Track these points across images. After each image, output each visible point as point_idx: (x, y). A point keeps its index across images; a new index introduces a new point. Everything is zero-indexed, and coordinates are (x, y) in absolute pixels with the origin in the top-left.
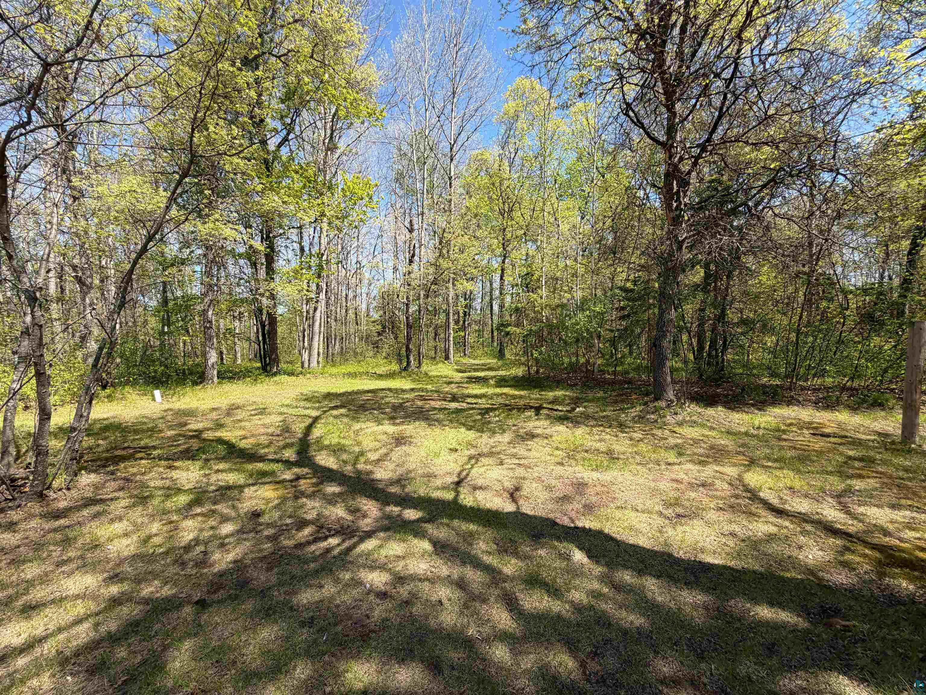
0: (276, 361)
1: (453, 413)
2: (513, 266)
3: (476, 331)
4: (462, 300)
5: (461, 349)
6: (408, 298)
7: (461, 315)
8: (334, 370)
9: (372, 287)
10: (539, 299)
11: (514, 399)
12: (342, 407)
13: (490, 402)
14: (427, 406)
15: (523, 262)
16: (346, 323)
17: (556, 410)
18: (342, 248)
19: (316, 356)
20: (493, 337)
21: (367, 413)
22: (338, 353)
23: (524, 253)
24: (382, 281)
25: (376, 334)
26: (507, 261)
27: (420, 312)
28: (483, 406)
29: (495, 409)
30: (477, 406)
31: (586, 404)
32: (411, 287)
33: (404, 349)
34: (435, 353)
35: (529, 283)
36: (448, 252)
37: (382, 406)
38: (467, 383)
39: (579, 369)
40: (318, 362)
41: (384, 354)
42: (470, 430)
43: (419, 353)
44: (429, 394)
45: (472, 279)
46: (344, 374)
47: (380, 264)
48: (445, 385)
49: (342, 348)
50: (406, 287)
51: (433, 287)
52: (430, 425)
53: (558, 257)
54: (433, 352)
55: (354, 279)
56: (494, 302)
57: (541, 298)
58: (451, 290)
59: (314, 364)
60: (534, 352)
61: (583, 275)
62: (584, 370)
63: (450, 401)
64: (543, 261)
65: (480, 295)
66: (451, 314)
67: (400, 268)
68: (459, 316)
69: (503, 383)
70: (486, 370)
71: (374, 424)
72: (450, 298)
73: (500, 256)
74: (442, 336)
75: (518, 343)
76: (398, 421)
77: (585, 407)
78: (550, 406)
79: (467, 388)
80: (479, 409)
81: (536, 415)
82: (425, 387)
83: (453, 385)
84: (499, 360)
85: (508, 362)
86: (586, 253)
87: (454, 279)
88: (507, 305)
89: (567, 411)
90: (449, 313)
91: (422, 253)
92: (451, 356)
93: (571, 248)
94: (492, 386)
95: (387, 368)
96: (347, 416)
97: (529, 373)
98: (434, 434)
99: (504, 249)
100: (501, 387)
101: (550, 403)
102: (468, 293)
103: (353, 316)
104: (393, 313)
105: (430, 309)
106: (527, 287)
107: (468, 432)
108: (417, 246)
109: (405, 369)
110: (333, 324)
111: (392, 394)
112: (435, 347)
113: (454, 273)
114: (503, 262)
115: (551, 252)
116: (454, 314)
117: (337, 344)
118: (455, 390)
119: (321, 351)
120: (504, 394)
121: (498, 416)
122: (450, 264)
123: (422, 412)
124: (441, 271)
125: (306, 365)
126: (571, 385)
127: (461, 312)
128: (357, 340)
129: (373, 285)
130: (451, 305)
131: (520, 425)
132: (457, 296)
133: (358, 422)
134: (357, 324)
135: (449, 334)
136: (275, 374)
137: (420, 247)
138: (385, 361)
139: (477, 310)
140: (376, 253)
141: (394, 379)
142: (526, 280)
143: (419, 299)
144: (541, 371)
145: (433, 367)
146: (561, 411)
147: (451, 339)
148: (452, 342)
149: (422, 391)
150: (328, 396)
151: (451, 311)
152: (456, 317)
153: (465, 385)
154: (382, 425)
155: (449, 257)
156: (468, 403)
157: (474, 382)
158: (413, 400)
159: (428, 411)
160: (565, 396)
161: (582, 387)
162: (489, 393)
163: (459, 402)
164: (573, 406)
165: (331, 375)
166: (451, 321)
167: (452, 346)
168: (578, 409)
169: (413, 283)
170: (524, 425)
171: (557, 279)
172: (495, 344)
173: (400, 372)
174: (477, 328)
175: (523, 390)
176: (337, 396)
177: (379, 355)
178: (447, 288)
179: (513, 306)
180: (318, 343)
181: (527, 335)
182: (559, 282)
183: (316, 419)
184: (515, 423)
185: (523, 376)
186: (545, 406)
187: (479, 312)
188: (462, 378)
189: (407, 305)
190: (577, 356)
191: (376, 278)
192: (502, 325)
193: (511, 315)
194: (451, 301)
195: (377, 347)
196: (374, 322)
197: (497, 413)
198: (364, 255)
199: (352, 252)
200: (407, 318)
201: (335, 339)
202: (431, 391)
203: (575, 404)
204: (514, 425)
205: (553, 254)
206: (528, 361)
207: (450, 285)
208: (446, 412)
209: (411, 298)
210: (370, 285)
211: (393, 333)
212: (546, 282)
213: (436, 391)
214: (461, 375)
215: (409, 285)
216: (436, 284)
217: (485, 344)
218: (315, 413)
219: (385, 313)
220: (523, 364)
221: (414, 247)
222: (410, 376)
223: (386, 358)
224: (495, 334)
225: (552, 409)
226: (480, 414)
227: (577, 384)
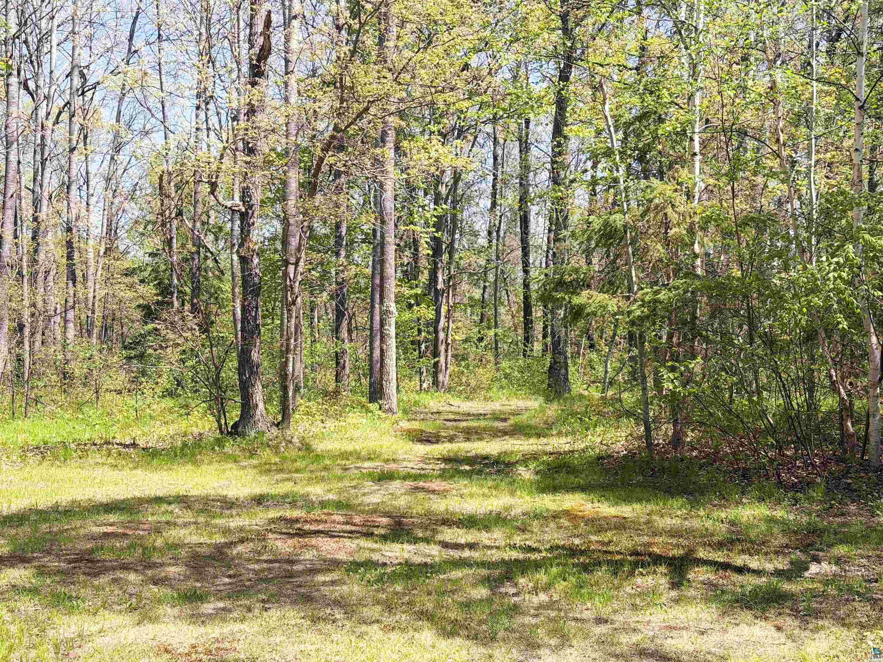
1: (394, 577)
2: (597, 88)
3: (473, 303)
4: (427, 200)
5: (426, 363)
6: (245, 194)
7: (425, 250)
9: (123, 157)
10: (680, 199)
11: (600, 530)
12: (15, 559)
13: (518, 539)
14: (308, 555)
15: (630, 77)
16: (34, 276)
17: (740, 570)
18: (22, 24)
20: (528, 324)
21: (103, 580)
23: (633, 46)
24: (158, 138)
25: (138, 315)
26: (574, 74)
27: (285, 242)
28: (495, 556)
29: (537, 565)
30: (476, 555)
31: (841, 550)
32: (258, 159)
33: (233, 363)
34: (338, 378)
35: (648, 148)
36: (381, 40)
37: (156, 558)
38: (443, 475)
39: (818, 430)
41: (165, 382)
42: (451, 634)
43: (283, 376)
44: (317, 514)
45: (461, 133)
46: (25, 450)
47: (153, 80)
48: (369, 485)
49: (19, 359)
50: (241, 157)
51: (330, 159)
52: (315, 620)
53: (745, 58)
54: (330, 376)
55: (63, 128)
56: (534, 209)
57: (689, 196)
58: (390, 167)
60: (663, 371)
61: (829, 119)
62: (836, 433)
63: (384, 538)
64: (694, 75)
65: (487, 186)
66: (391, 250)
67: (219, 92)
68: (416, 256)
69: (560, 478)
70: (505, 433)
71: (127, 619)
72: (389, 195)
73: (554, 55)
74: (362, 319)
75: (612, 343)
76: (208, 608)
77: (838, 561)
78: (719, 557)
79: (443, 494)
80: (483, 564)
81: (675, 585)
82: (300, 489)
83: (397, 483)
84: (548, 400)
85: (579, 407)
86: (841, 45)
87: (399, 131)
88: (575, 218)
89: (778, 573)
90: (382, 245)
91: (294, 45)
92: (391, 388)
93: (791, 29)
94: (524, 485)
95: (172, 429)
96: (34, 591)
97: (650, 445)
98: (329, 648)
99: (566, 31)
100: (554, 489)
101: (720, 545)
102: (448, 178)
103: (60, 252)
104: (199, 244)
105: (322, 230)
106: (641, 159)
107: (444, 644)
108: (277, 19)
109: (236, 431)
111: (188, 516)
112: (338, 357)
113: (401, 114)
114: (564, 76)
115: (724, 42)
116: (399, 249)
118: (402, 502)
120: (567, 513)
121: (547, 588)
122: (388, 85)
123: (291, 575)
124: (357, 107)
126: (793, 487)
127: (424, 240)
128: (71, 333)
129: (127, 150)
130: (391, 217)
131: (619, 618)
132: (411, 188)
133: (70, 611)
134: (72, 277)
135: (385, 313)
137: (287, 24)
138: (169, 402)
139: (476, 234)
140: (138, 43)
141: (196, 463)
142: (639, 135)
143: (284, 198)
144: (690, 436)
145: (331, 424)
146: (758, 573)
147: (392, 330)
148: (392, 343)
149: (293, 504)
151: (391, 239)
152: (407, 257)
153: (436, 485)
154: (155, 620)
155: (382, 59)
156: (445, 545)
157: (468, 475)
158: (261, 537)
159: (313, 571)
160: (771, 520)
161: (828, 491)
162: (517, 511)
163: (416, 540)
164: (798, 555)
166: (390, 270)
167: (392, 353)
168: (814, 568)
169: (263, 147)
170: (632, 618)
171: (743, 133)
172: (538, 347)
173: (219, 442)
174: (477, 294)
175: (628, 500)
177: (147, 385)
178: (377, 162)
179: (597, 223)
181: (641, 319)
182: (750, 144)
184: (605, 611)
185: (631, 456)
186: (701, 554)
187: (483, 241)
188: (425, 459)
189: (244, 216)
190: (811, 390)
191: (137, 126)
192: (560, 284)
193: (588, 253)
194: (389, 205)
195: (141, 357)
196: (129, 273)
197: (542, 577)
198: (98, 47)
199: (56, 38)
200: (243, 260)
202: (323, 504)
203: (806, 548)
204: (600, 621)
205: (730, 50)
206: (646, 403)
207: (389, 153)
208: (372, 575)
209: (257, 196)
210: (118, 149)
211: (195, 309)
212: (704, 144)
213: (339, 505)
214: (422, 449)
215: (251, 151)
216: (341, 148)
217: (504, 347)
219: (169, 242)
220: (629, 414)
221: (268, 23)
222: (252, 454)
223: (169, 394)
224: (538, 312)
225: (726, 566)
226: (486, 580)
227: (810, 484)
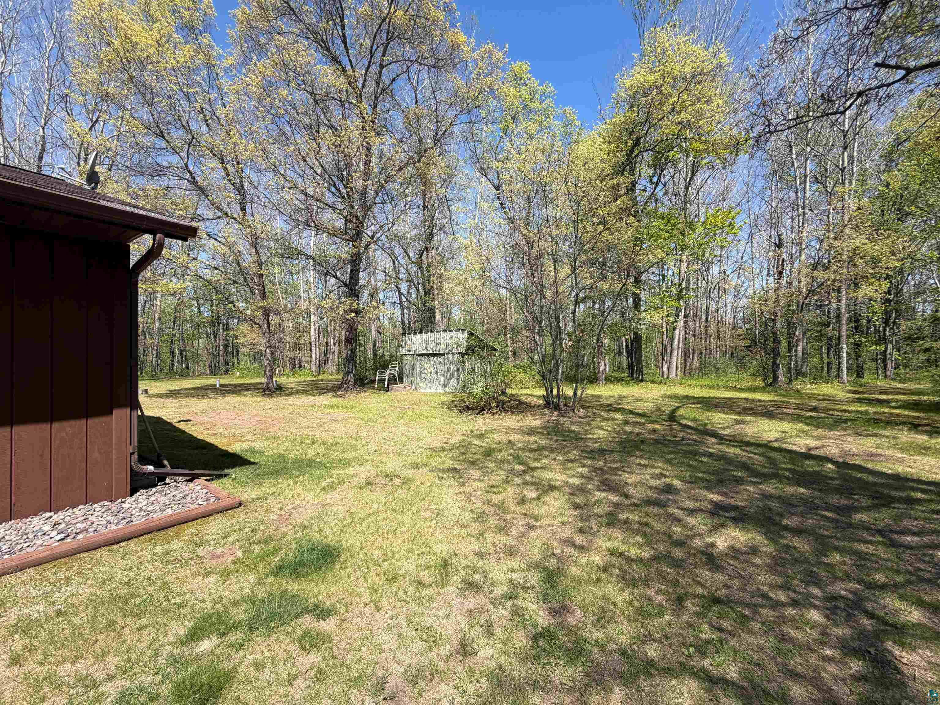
0: (640, 371)
8: (693, 382)
12: (698, 403)
13: (859, 416)
16: (706, 338)
19: (674, 369)
21: (719, 409)
22: (696, 368)
37: (733, 407)
38: (850, 401)
40: (677, 375)
41: (750, 370)
46: (702, 386)
48: (816, 401)
49: (701, 363)
59: (672, 375)
71: (723, 414)
76: (743, 415)
83: (826, 402)
94: (891, 407)
95: (751, 383)
96: (702, 409)
109: (771, 385)
110: (692, 339)
117: (696, 358)
119: (679, 364)
125: (665, 376)
133: (711, 412)
136: (642, 381)
138: (750, 377)
141: (754, 392)
149: (782, 402)
150: (687, 397)
153: (844, 403)
158: (766, 407)
162: (871, 411)
165: (689, 385)
173: (764, 388)
176: (694, 398)
177: (744, 372)
180: (676, 359)
183: (678, 407)
188: (849, 397)
201: (693, 354)
218: (676, 405)
222: (775, 391)
223: (752, 374)
